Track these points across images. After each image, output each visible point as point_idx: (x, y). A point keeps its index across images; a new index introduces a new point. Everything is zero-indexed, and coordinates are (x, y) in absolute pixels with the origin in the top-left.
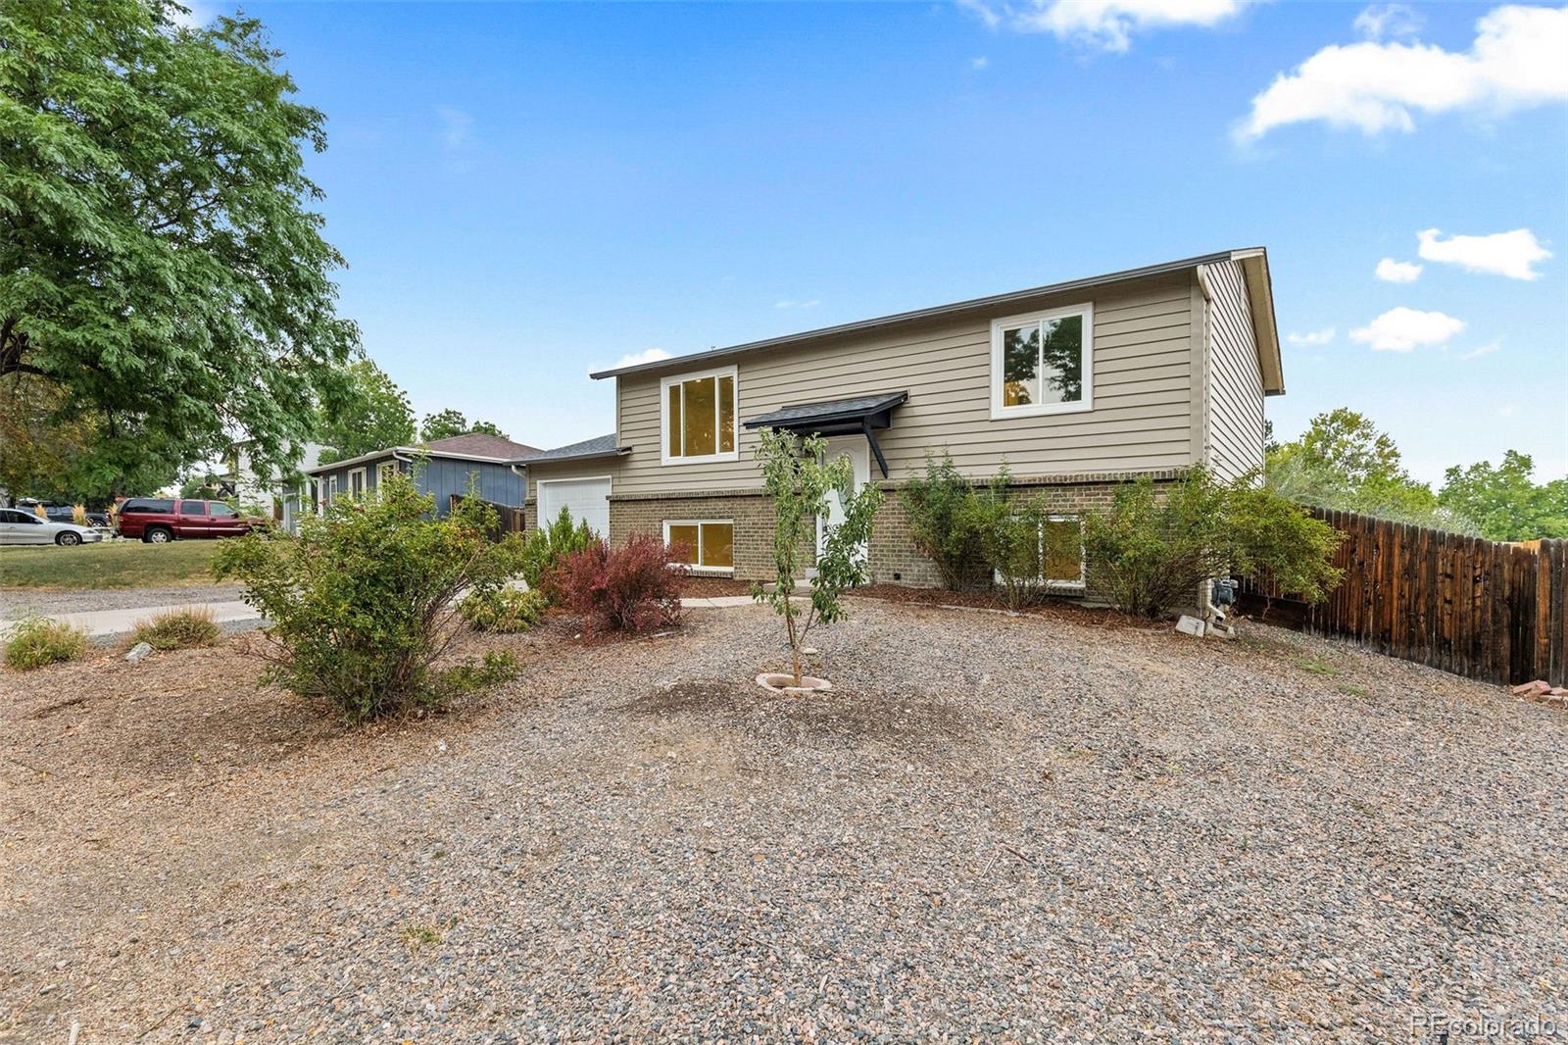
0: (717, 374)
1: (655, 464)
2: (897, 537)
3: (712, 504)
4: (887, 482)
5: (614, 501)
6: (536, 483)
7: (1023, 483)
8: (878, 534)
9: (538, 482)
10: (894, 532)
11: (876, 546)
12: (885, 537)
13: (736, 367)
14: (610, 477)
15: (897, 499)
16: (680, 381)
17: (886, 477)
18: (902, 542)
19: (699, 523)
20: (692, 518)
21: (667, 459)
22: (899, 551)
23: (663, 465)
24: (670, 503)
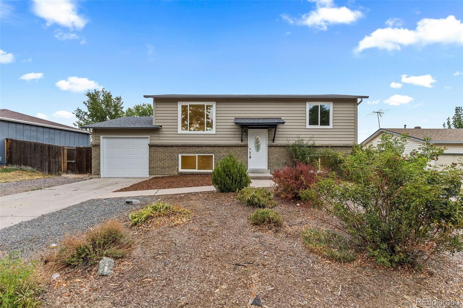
0: (206, 104)
1: (175, 133)
2: (278, 160)
3: (204, 148)
4: (274, 144)
5: (151, 146)
6: (100, 137)
7: (317, 146)
8: (272, 159)
9: (101, 136)
10: (277, 159)
11: (271, 162)
12: (274, 160)
13: (215, 102)
14: (149, 136)
15: (278, 149)
16: (188, 104)
17: (274, 142)
18: (280, 161)
19: (197, 155)
20: (195, 153)
21: (180, 131)
22: (279, 164)
23: (178, 133)
24: (183, 147)
